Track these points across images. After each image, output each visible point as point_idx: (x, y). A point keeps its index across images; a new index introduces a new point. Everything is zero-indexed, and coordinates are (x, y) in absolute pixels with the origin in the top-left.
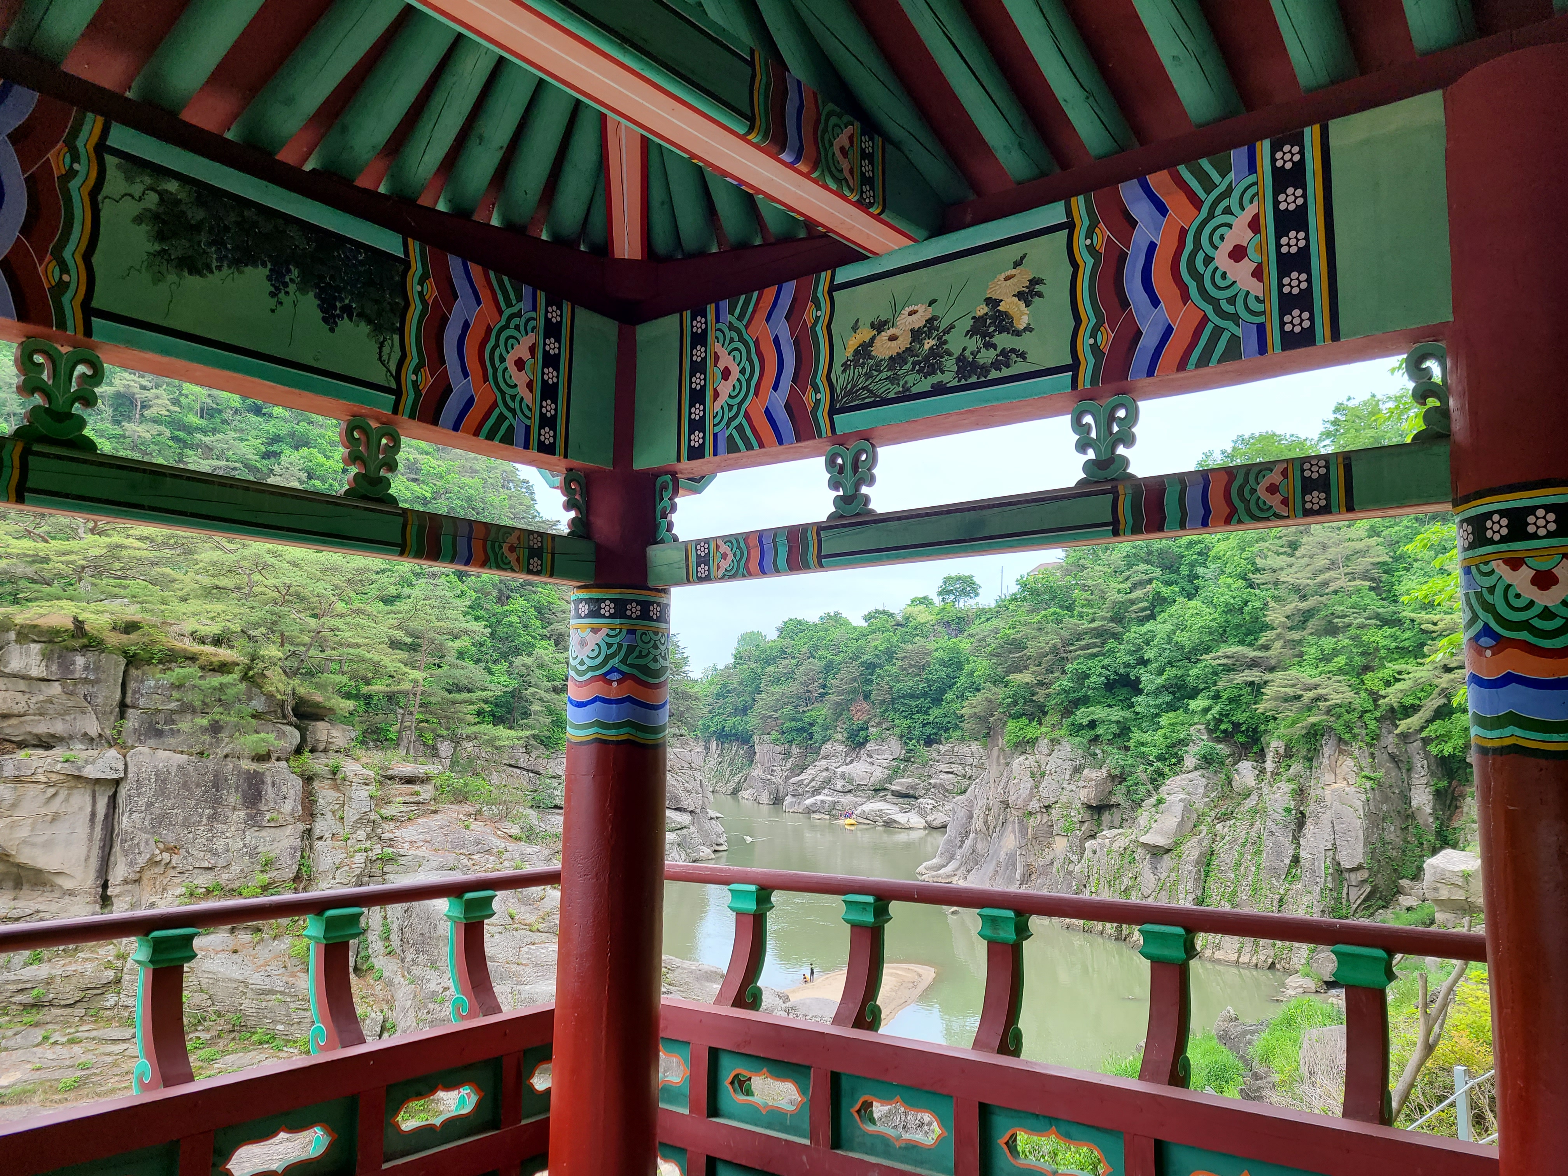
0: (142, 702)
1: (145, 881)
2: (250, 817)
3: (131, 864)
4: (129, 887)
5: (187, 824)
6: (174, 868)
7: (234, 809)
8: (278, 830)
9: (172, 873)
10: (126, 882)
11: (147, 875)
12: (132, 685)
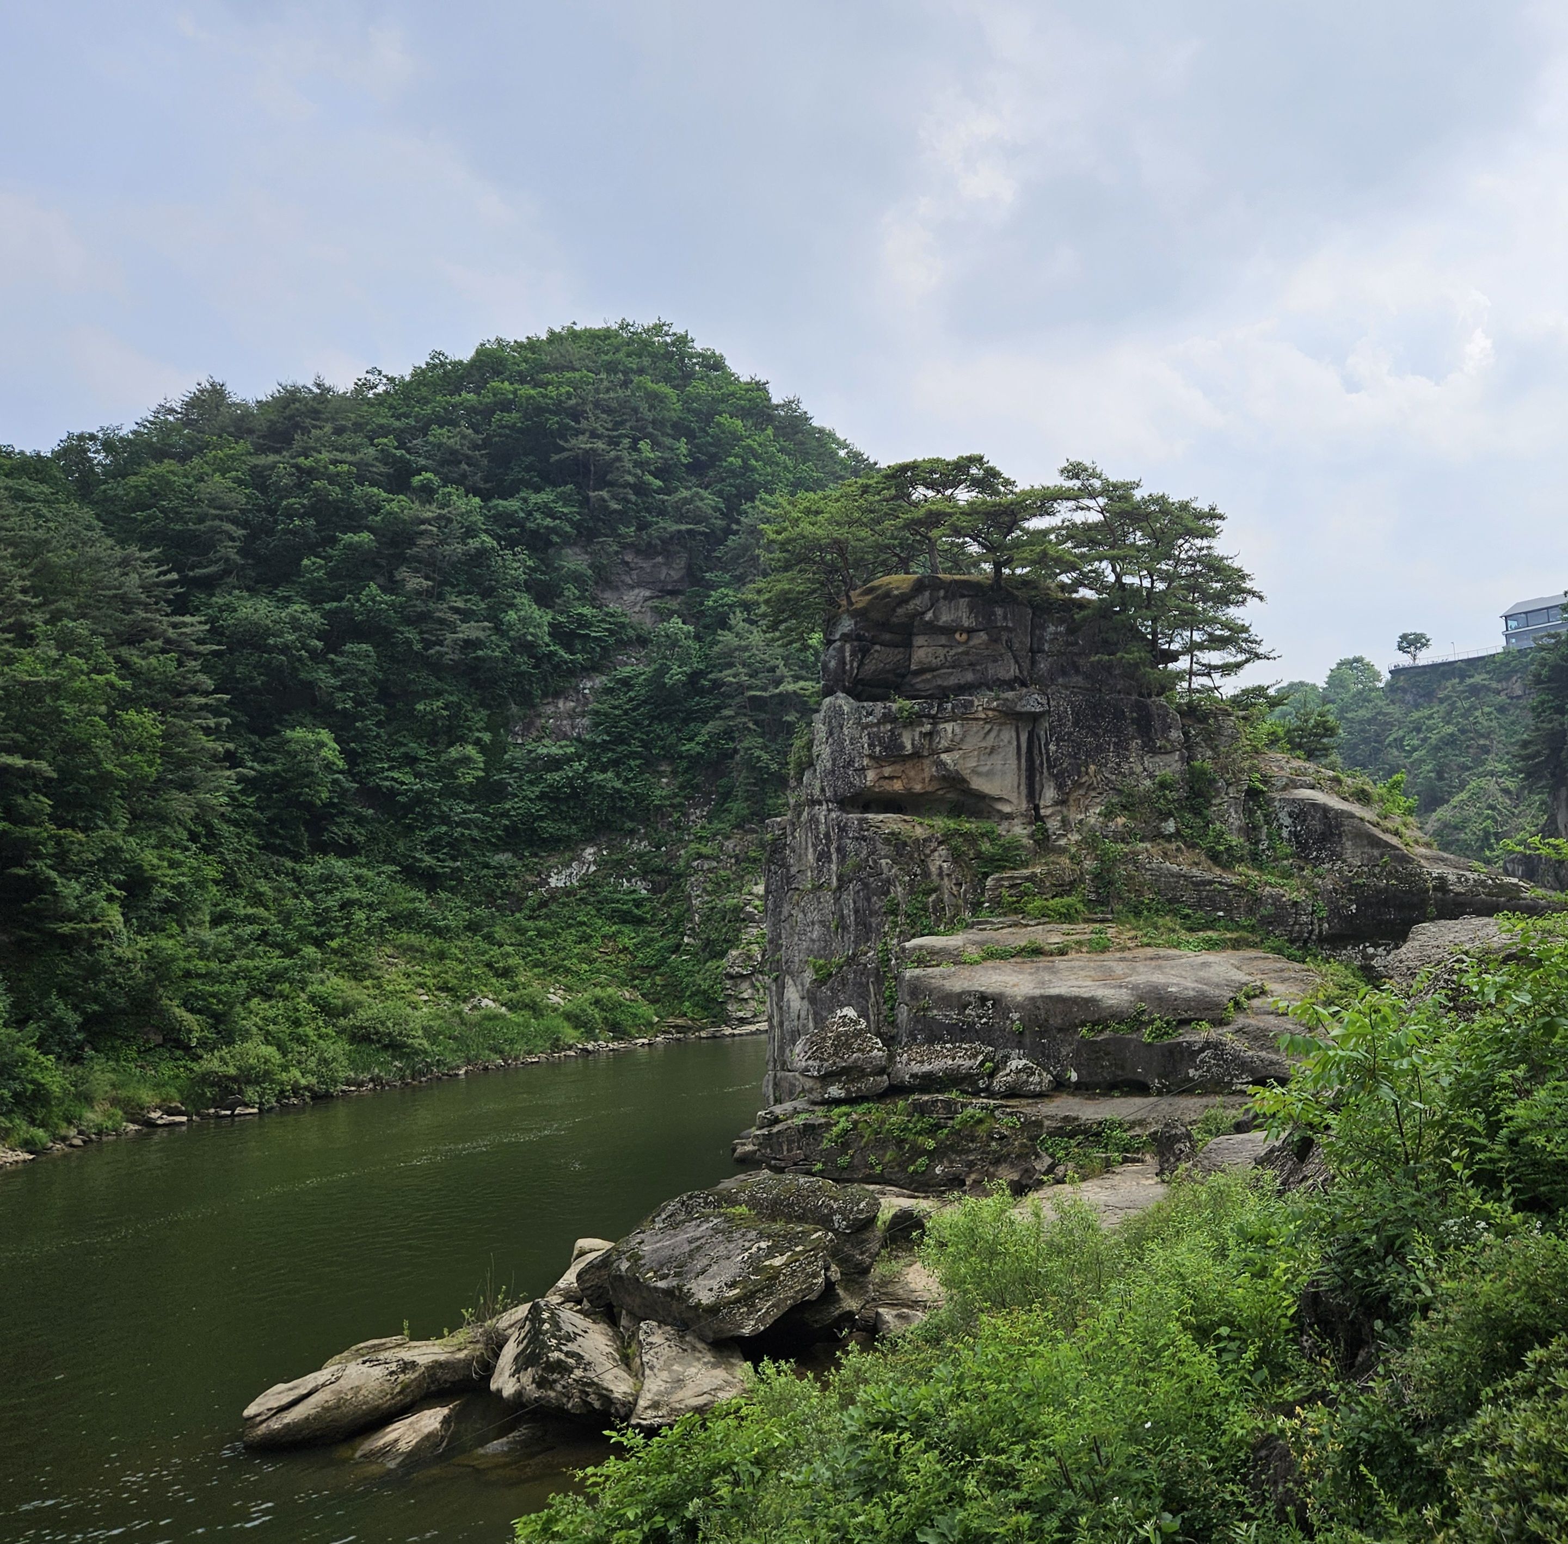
0: (1046, 647)
1: (1071, 802)
2: (1145, 744)
3: (1060, 787)
4: (1059, 808)
5: (1100, 749)
6: (1094, 789)
7: (1134, 738)
8: (1167, 756)
9: (1094, 794)
10: (1056, 803)
11: (1071, 798)
12: (1037, 632)
